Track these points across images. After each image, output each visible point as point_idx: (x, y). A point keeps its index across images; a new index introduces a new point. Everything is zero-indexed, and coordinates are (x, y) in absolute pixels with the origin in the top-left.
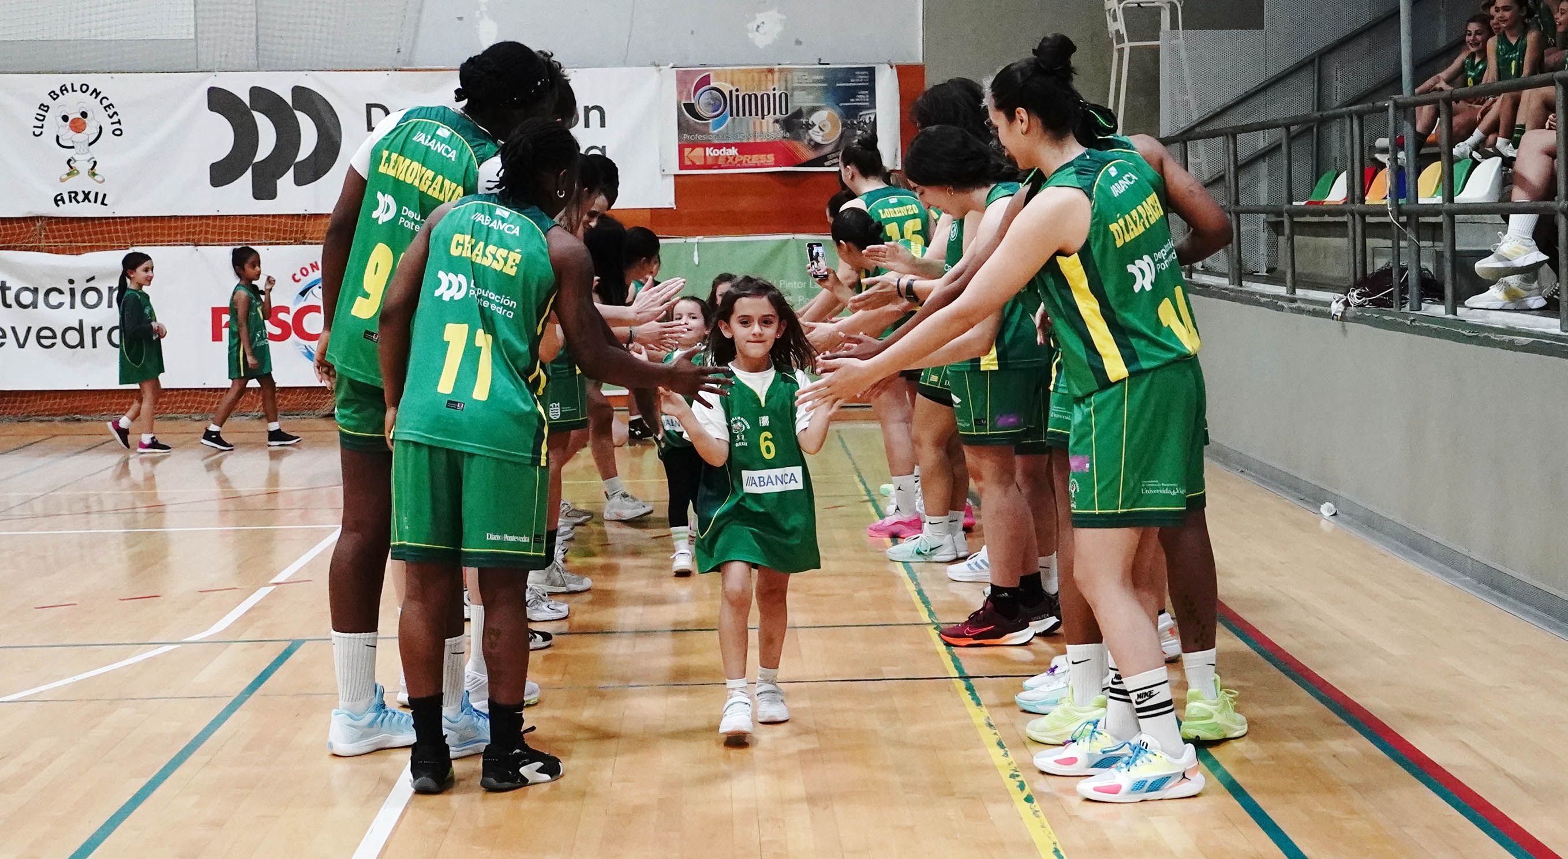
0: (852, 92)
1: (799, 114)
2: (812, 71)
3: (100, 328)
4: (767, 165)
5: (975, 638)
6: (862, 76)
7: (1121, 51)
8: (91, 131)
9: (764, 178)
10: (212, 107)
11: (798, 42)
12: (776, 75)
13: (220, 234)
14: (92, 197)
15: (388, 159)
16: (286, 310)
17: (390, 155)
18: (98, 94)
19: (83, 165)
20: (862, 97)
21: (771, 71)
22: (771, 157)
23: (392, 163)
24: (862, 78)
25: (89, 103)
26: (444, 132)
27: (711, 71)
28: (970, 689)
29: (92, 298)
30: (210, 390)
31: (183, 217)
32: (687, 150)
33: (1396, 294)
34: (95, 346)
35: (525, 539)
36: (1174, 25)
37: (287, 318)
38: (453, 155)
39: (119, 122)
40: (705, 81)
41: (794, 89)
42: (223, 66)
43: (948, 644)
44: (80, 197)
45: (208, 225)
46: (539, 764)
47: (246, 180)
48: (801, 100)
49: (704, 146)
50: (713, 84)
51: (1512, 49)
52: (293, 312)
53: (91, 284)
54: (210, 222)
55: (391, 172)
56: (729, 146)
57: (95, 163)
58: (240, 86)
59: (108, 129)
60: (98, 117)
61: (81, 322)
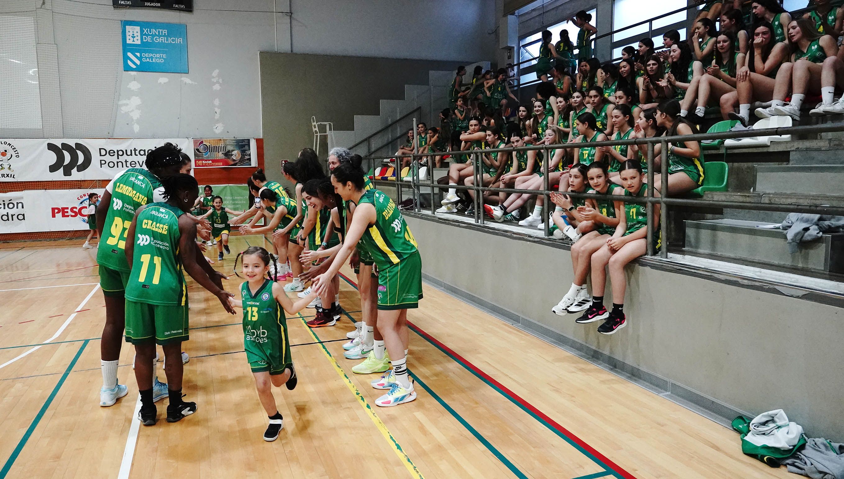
0: (244, 146)
1: (229, 151)
2: (232, 140)
3: (14, 215)
4: (220, 166)
5: (318, 324)
6: (246, 141)
7: (317, 136)
8: (8, 156)
9: (220, 169)
10: (49, 149)
11: (228, 132)
12: (222, 141)
13: (53, 186)
14: (10, 176)
15: (119, 187)
16: (76, 208)
17: (120, 185)
18: (10, 145)
19: (6, 166)
20: (246, 147)
21: (221, 140)
22: (221, 164)
23: (120, 188)
24: (246, 142)
25: (7, 147)
26: (141, 177)
27: (203, 140)
28: (324, 347)
29: (11, 206)
30: (52, 232)
31: (41, 181)
32: (197, 162)
33: (414, 206)
34: (13, 220)
35: (180, 331)
36: (330, 129)
37: (77, 211)
38: (143, 186)
39: (18, 153)
40: (202, 142)
41: (227, 145)
42: (52, 137)
43: (309, 327)
44: (6, 176)
45: (49, 184)
46: (189, 408)
47: (61, 170)
48: (230, 148)
49: (202, 160)
50: (204, 143)
51: (423, 138)
52: (78, 209)
53: (10, 202)
54: (50, 183)
55: (120, 191)
56: (209, 160)
57: (10, 166)
58: (58, 143)
59: (14, 155)
60: (10, 152)
61: (8, 213)
